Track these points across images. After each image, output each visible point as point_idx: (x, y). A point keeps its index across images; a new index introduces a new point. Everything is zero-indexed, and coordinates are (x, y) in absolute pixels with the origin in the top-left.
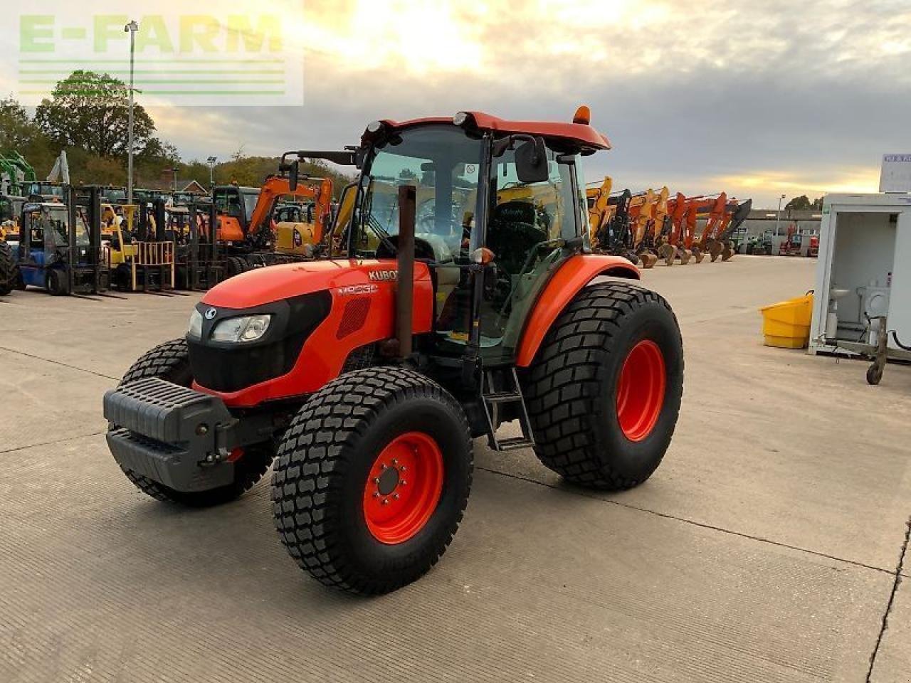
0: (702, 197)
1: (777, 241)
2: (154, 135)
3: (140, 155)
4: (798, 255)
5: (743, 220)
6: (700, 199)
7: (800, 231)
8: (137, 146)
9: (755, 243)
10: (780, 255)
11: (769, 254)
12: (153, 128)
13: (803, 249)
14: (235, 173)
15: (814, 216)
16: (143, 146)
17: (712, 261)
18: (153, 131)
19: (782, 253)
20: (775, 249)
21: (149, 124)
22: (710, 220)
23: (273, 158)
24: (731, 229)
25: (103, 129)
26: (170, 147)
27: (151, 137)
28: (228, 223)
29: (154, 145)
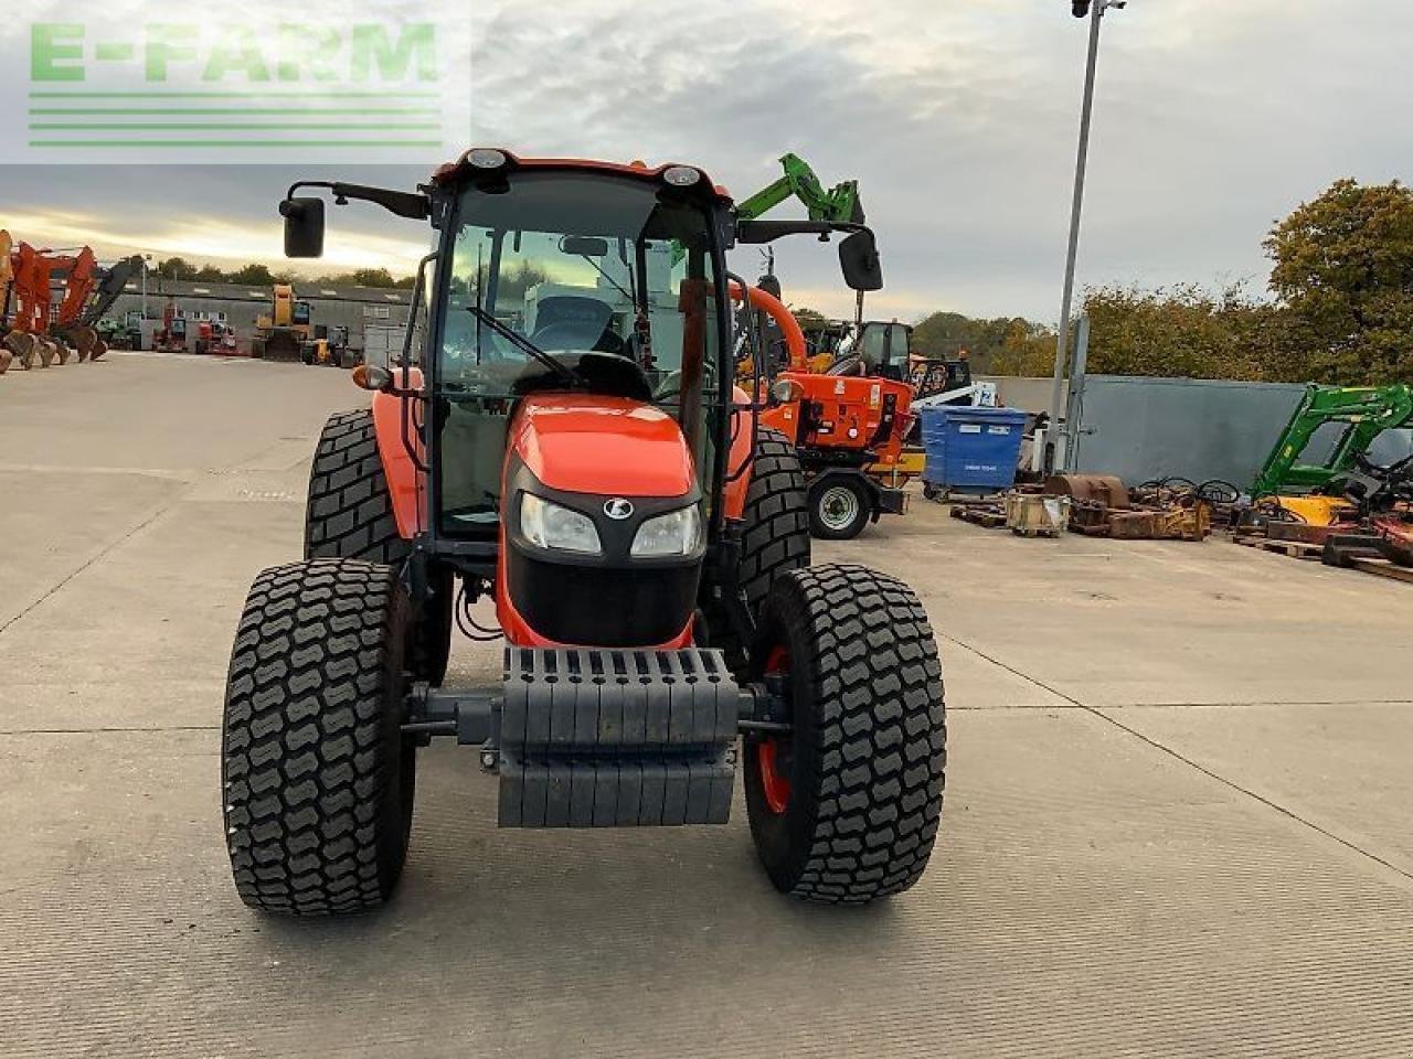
0: (50, 251)
1: (147, 328)
4: (185, 350)
5: (118, 293)
6: (44, 255)
7: (180, 313)
9: (113, 331)
10: (154, 349)
11: (137, 347)
13: (190, 342)
15: (197, 290)
17: (81, 361)
19: (160, 347)
20: (146, 341)
22: (68, 291)
24: (99, 309)
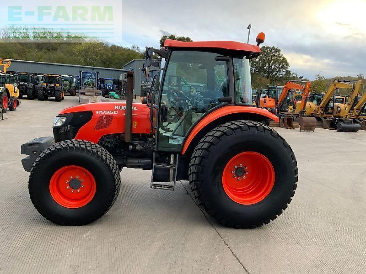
2: (289, 69)
3: (282, 77)
8: (282, 73)
12: (289, 66)
14: (315, 83)
16: (284, 73)
18: (289, 67)
21: (287, 64)
23: (346, 77)
25: (269, 67)
26: (295, 73)
27: (287, 70)
28: (270, 101)
29: (288, 73)
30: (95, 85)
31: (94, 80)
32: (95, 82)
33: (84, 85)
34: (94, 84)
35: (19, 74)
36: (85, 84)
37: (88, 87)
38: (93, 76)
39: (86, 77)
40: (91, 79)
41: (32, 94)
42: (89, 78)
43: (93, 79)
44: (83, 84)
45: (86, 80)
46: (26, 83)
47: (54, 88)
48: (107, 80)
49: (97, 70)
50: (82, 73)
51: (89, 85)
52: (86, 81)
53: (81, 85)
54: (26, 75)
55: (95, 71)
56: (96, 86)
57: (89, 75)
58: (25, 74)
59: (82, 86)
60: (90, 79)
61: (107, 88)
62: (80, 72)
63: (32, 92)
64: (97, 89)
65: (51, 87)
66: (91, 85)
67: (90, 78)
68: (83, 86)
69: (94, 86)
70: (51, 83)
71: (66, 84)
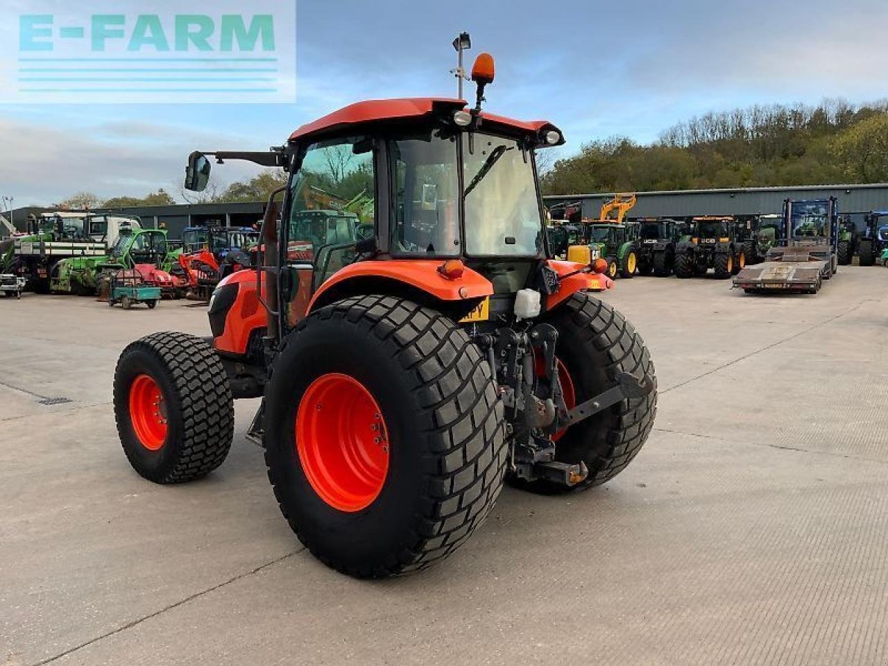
30: (825, 234)
31: (823, 221)
32: (825, 224)
33: (794, 235)
34: (822, 231)
35: (641, 222)
36: (798, 232)
37: (805, 239)
38: (822, 210)
39: (803, 213)
40: (816, 218)
41: (663, 264)
42: (809, 216)
43: (820, 217)
44: (792, 232)
45: (801, 223)
46: (654, 241)
47: (713, 248)
48: (882, 215)
49: (832, 194)
50: (790, 204)
51: (810, 233)
52: (802, 225)
53: (786, 237)
54: (656, 222)
55: (826, 196)
56: (829, 234)
57: (811, 207)
58: (655, 220)
59: (789, 237)
60: (811, 219)
61: (880, 238)
62: (787, 201)
63: (663, 260)
64: (829, 243)
65: (708, 246)
66: (816, 233)
67: (813, 216)
68: (792, 237)
69: (822, 235)
70: (711, 235)
71: (765, 237)
